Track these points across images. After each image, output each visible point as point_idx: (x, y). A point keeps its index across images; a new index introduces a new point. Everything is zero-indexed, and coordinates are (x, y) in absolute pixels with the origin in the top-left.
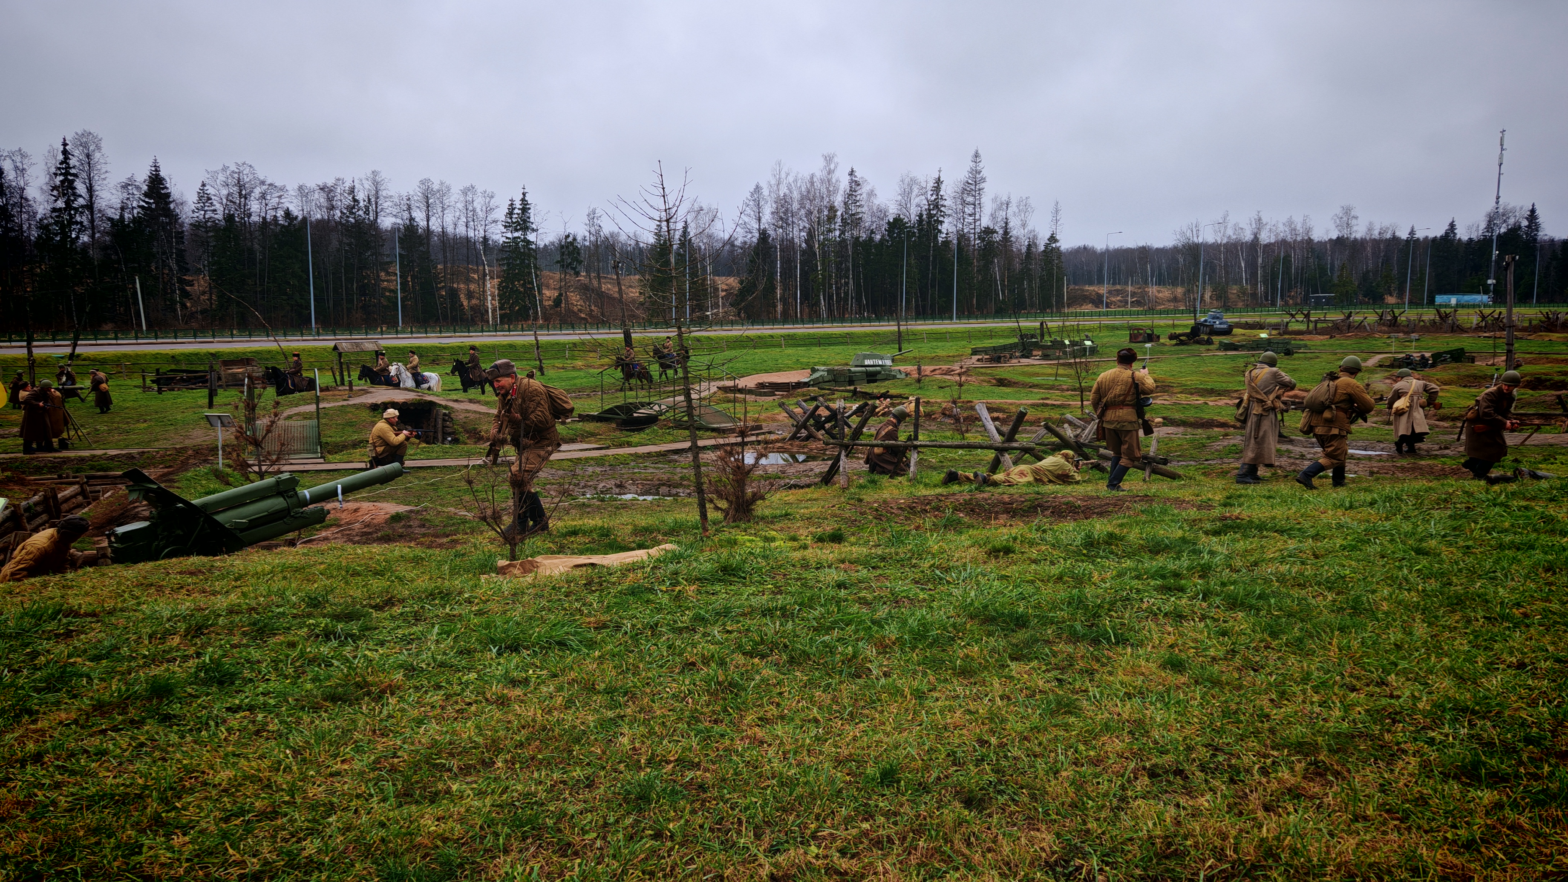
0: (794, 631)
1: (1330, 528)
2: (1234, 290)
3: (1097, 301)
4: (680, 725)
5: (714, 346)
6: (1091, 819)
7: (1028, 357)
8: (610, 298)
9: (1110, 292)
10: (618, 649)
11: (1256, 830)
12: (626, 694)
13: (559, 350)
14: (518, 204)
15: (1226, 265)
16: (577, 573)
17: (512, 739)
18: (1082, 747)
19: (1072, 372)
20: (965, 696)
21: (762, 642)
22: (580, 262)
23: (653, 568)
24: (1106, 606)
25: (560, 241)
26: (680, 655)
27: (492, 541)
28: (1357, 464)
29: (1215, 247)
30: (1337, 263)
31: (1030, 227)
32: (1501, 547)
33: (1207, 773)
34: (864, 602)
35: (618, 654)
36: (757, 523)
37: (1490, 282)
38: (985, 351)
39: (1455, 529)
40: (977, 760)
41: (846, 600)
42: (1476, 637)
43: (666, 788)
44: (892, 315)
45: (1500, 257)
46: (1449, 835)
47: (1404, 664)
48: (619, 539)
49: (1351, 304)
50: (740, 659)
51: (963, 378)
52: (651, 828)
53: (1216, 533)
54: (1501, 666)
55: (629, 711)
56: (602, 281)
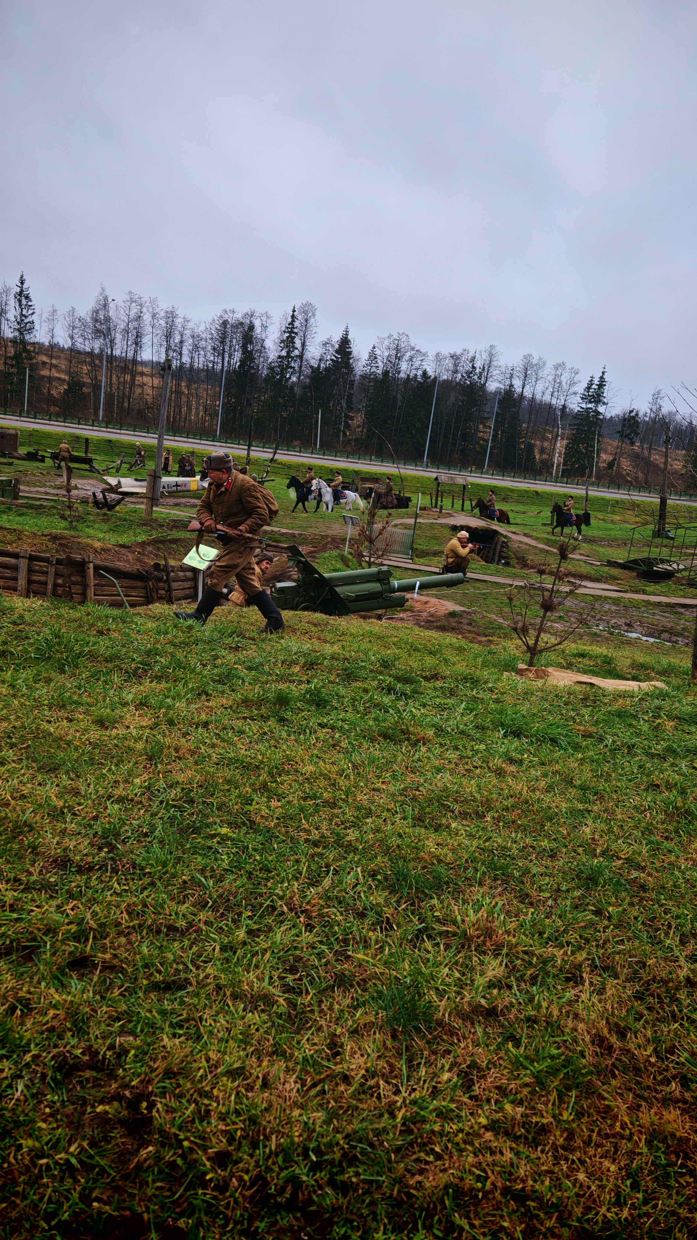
4: (635, 832)
8: (656, 466)
10: (597, 757)
12: (596, 794)
13: (604, 504)
14: (596, 381)
16: (578, 688)
17: (501, 802)
22: (637, 434)
23: (642, 699)
25: (624, 414)
26: (648, 775)
27: (518, 647)
35: (597, 761)
43: (613, 878)
48: (618, 668)
52: (593, 905)
55: (595, 808)
56: (652, 452)
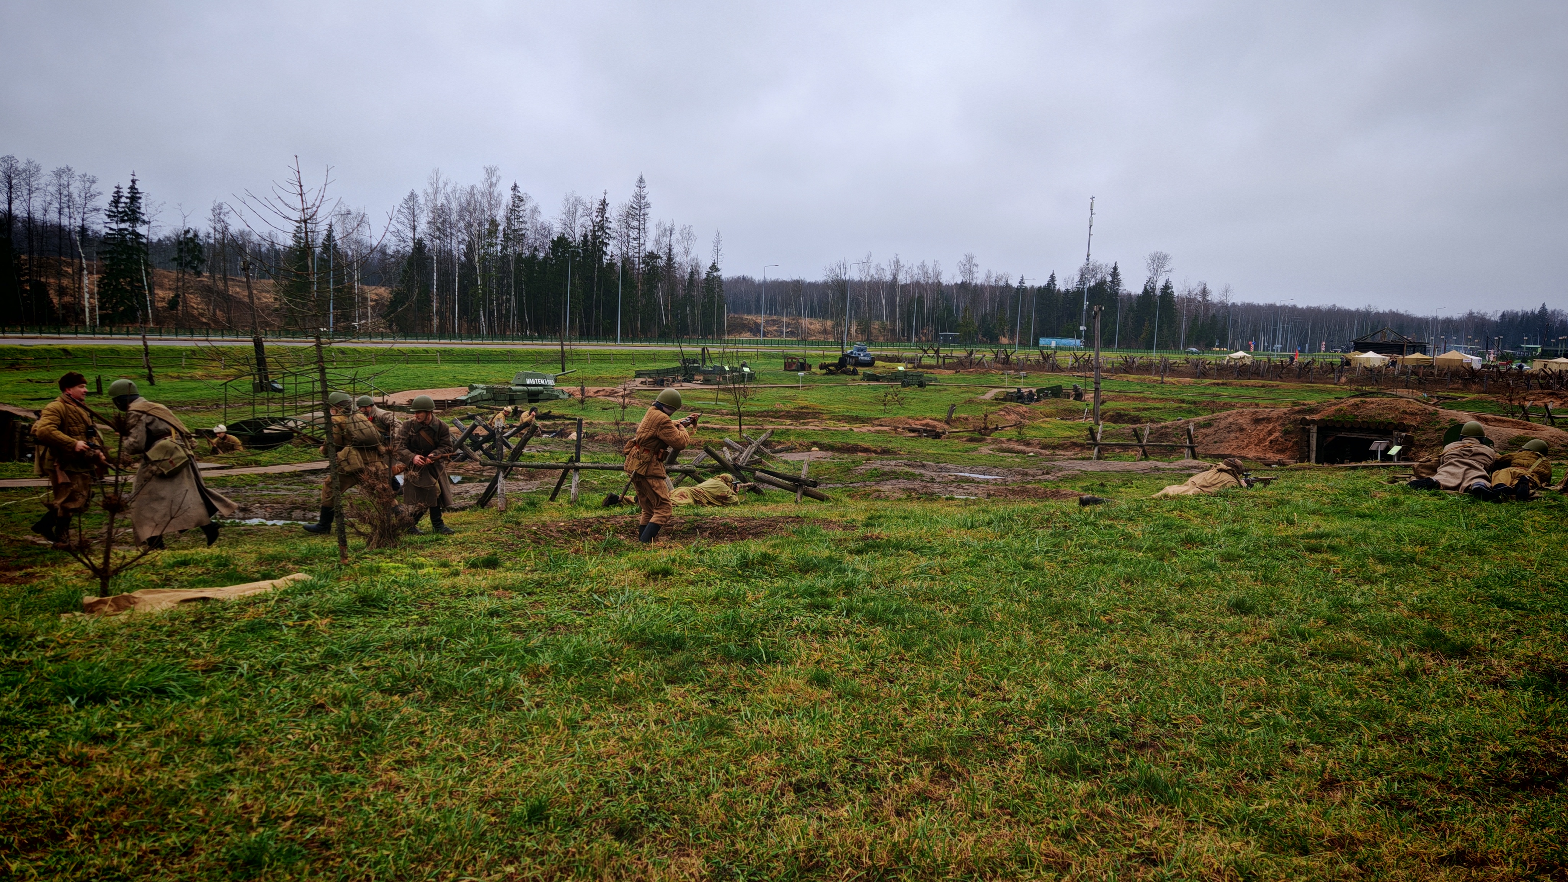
0: (440, 664)
1: (955, 546)
2: (876, 325)
3: (755, 329)
4: (302, 776)
5: (359, 359)
6: (739, 840)
7: (689, 382)
8: (238, 303)
9: (767, 322)
10: (230, 694)
11: (889, 835)
12: (237, 744)
13: (174, 357)
14: (126, 192)
15: (869, 302)
16: (185, 608)
17: (90, 805)
18: (732, 768)
19: (731, 397)
20: (620, 723)
21: (404, 677)
22: (202, 261)
23: (280, 600)
24: (759, 625)
25: (178, 236)
26: (307, 697)
27: (78, 574)
28: (977, 487)
29: (860, 284)
30: (961, 305)
31: (693, 255)
32: (1091, 561)
33: (847, 785)
34: (517, 630)
35: (231, 700)
36: (405, 549)
37: (1082, 328)
38: (648, 374)
39: (1054, 546)
40: (630, 789)
41: (499, 629)
42: (1072, 642)
43: (281, 849)
44: (555, 334)
45: (1090, 307)
46: (1051, 826)
47: (1014, 670)
48: (240, 569)
49: (972, 343)
50: (377, 697)
51: (627, 400)
53: (859, 552)
54: (1092, 668)
55: (241, 764)
56: (230, 283)
